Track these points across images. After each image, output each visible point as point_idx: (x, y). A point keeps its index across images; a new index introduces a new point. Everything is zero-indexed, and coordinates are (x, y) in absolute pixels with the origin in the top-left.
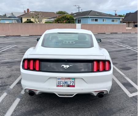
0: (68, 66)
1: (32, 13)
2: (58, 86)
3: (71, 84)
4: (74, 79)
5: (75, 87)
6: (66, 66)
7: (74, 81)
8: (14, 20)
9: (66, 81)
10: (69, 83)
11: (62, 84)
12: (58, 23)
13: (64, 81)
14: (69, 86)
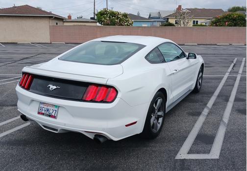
0: (55, 87)
1: (184, 11)
2: (39, 113)
3: (53, 114)
4: (58, 107)
5: (56, 119)
6: (52, 87)
7: (56, 109)
8: (157, 22)
9: (48, 108)
10: (51, 111)
11: (43, 112)
12: (216, 26)
13: (46, 107)
14: (50, 116)
